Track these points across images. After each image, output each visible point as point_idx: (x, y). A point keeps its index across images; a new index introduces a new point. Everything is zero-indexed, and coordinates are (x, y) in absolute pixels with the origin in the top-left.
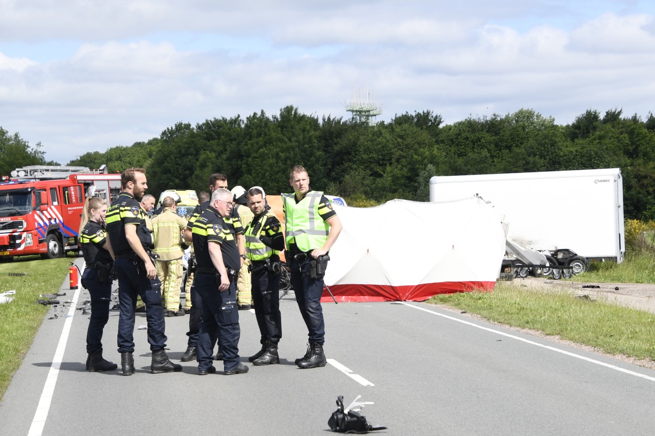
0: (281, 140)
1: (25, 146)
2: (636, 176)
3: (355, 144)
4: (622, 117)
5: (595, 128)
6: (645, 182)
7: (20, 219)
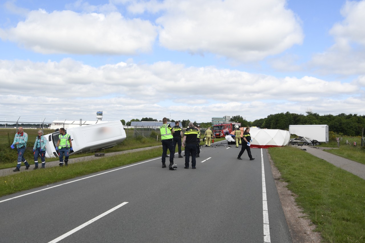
0: (285, 118)
1: (243, 118)
2: (358, 127)
3: (300, 119)
4: (357, 115)
5: (351, 117)
6: (360, 128)
7: (221, 131)
